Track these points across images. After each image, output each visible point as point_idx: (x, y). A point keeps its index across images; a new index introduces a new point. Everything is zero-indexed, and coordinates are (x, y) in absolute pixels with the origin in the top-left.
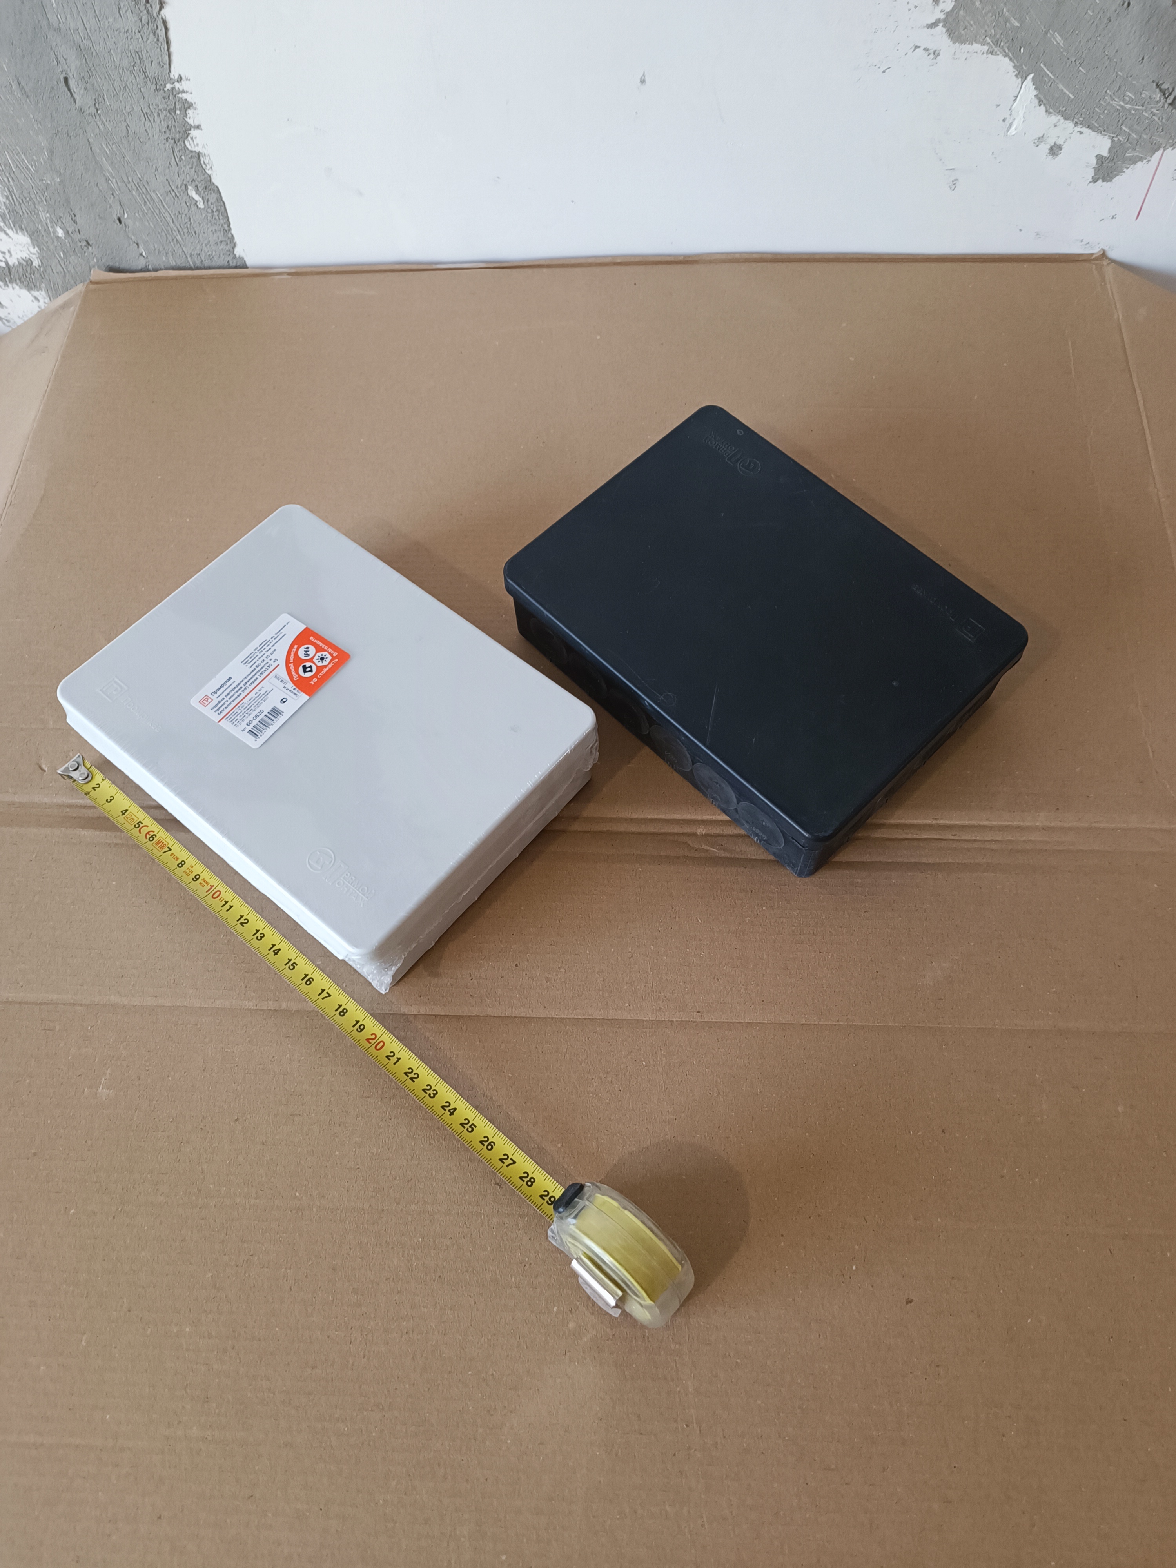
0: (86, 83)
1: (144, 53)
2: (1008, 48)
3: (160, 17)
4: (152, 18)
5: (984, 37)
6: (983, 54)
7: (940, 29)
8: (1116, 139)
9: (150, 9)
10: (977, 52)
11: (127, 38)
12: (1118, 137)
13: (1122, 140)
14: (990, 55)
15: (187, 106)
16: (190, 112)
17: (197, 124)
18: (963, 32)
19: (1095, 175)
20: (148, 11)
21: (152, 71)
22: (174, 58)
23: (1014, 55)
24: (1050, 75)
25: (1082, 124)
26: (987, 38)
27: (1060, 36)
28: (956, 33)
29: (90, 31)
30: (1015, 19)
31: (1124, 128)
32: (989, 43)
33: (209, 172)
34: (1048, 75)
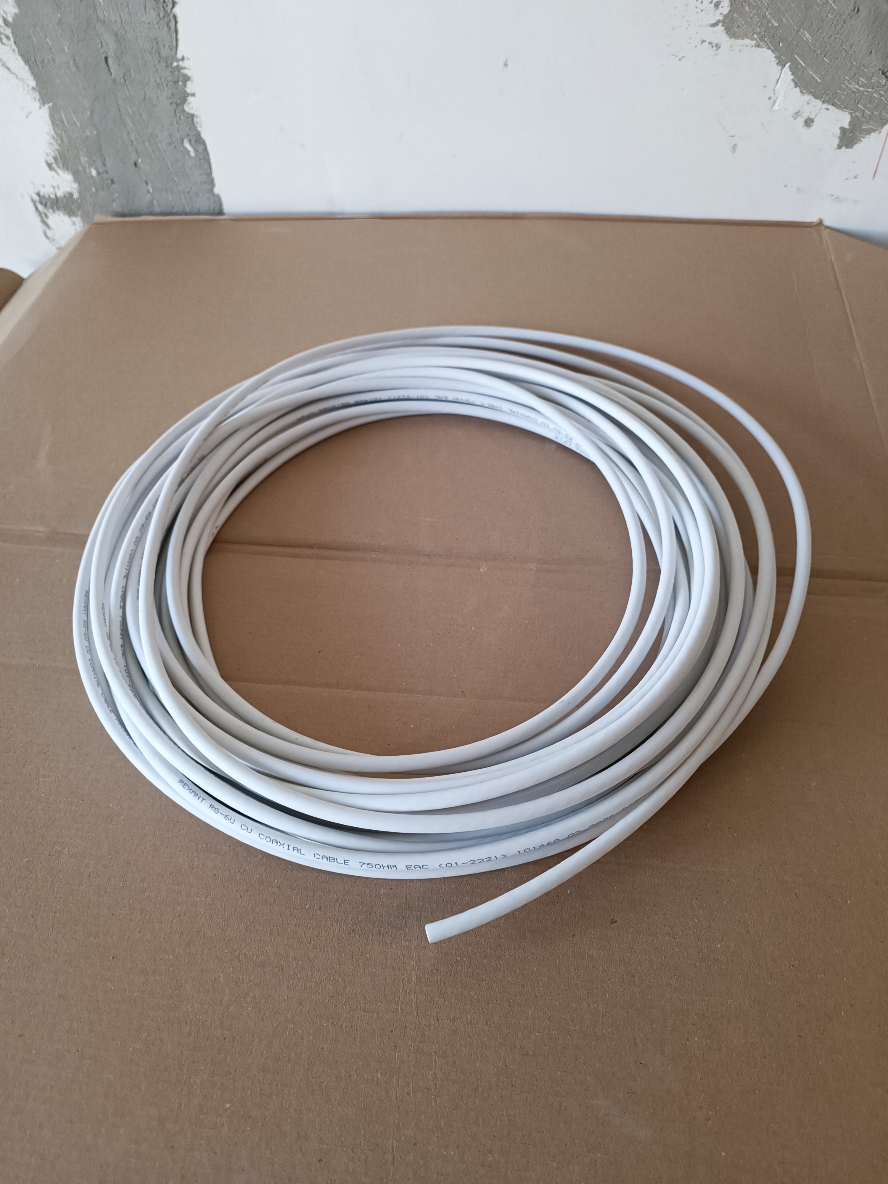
0: (120, 60)
1: (160, 40)
2: (770, 42)
3: (172, 13)
4: (166, 14)
5: (752, 34)
6: (752, 47)
7: (720, 28)
8: (854, 115)
9: (166, 7)
10: (747, 46)
11: (149, 27)
12: (856, 113)
13: (859, 115)
14: (757, 48)
15: (187, 78)
16: (189, 84)
17: (193, 92)
18: (737, 30)
19: (840, 143)
20: (164, 9)
21: (164, 52)
22: (180, 43)
23: (775, 49)
24: (803, 64)
25: (828, 102)
26: (755, 35)
27: (808, 33)
28: (732, 31)
29: (125, 22)
30: (775, 20)
31: (859, 105)
32: (756, 39)
33: (199, 129)
34: (801, 64)
